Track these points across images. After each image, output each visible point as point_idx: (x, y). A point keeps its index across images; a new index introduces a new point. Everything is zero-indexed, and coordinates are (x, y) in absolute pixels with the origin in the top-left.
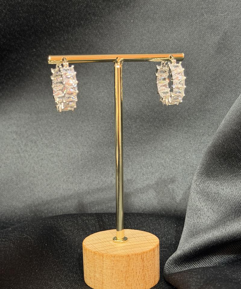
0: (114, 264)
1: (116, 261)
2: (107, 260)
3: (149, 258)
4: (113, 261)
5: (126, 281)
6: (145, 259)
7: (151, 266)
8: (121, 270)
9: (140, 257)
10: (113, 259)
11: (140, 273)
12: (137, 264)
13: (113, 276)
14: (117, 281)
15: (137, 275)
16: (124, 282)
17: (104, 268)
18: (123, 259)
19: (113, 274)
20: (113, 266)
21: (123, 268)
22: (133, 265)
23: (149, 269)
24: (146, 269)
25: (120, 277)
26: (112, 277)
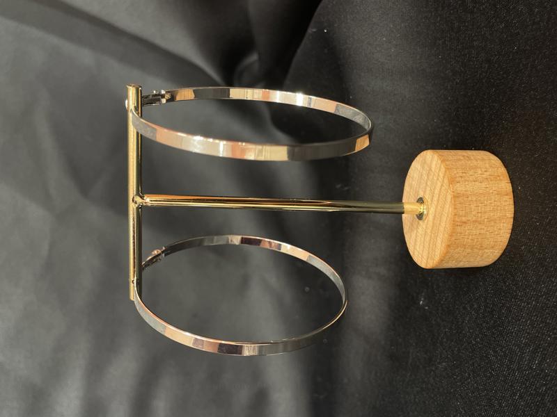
3: (466, 210)
9: (459, 229)
11: (483, 227)
15: (483, 234)
18: (451, 252)
22: (466, 240)
23: (483, 209)
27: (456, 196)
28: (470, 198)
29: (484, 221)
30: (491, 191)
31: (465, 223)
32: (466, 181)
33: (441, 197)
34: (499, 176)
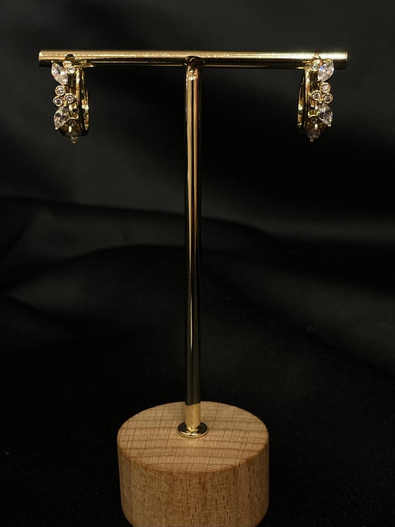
0: (146, 481)
1: (148, 477)
2: (135, 472)
3: (219, 485)
4: (144, 476)
5: (167, 519)
6: (208, 485)
7: (225, 501)
8: (158, 496)
9: (195, 481)
10: (144, 472)
11: (198, 511)
12: (189, 492)
13: (146, 504)
14: (151, 515)
15: (189, 512)
16: (164, 520)
17: (132, 485)
18: (161, 477)
19: (144, 499)
20: (144, 486)
21: (161, 494)
22: (180, 492)
23: (220, 506)
24: (211, 505)
25: (156, 509)
26: (144, 505)
27: (234, 470)
28: (233, 487)
29: (206, 509)
30: (240, 510)
31: (204, 487)
32: (251, 479)
33: (224, 451)
34: (255, 516)
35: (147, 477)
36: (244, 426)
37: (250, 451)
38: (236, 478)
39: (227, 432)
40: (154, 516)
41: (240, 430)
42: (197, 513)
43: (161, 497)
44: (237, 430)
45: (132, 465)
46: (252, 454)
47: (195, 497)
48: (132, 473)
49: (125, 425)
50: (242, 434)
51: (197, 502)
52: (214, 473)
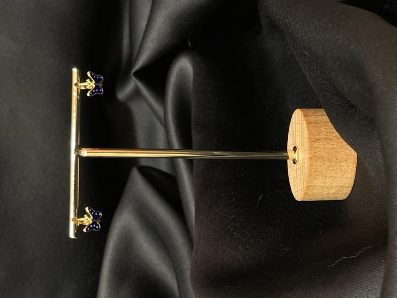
27: (309, 123)
28: (320, 124)
31: (318, 139)
32: (316, 115)
33: (302, 132)
35: (316, 174)
36: (294, 125)
37: (301, 117)
38: (314, 122)
39: (297, 135)
40: (341, 170)
41: (296, 127)
42: (335, 144)
43: (327, 165)
44: (295, 129)
45: (311, 185)
46: (303, 116)
47: (325, 145)
48: (317, 185)
49: (296, 199)
50: (297, 125)
51: (328, 143)
52: (310, 134)
